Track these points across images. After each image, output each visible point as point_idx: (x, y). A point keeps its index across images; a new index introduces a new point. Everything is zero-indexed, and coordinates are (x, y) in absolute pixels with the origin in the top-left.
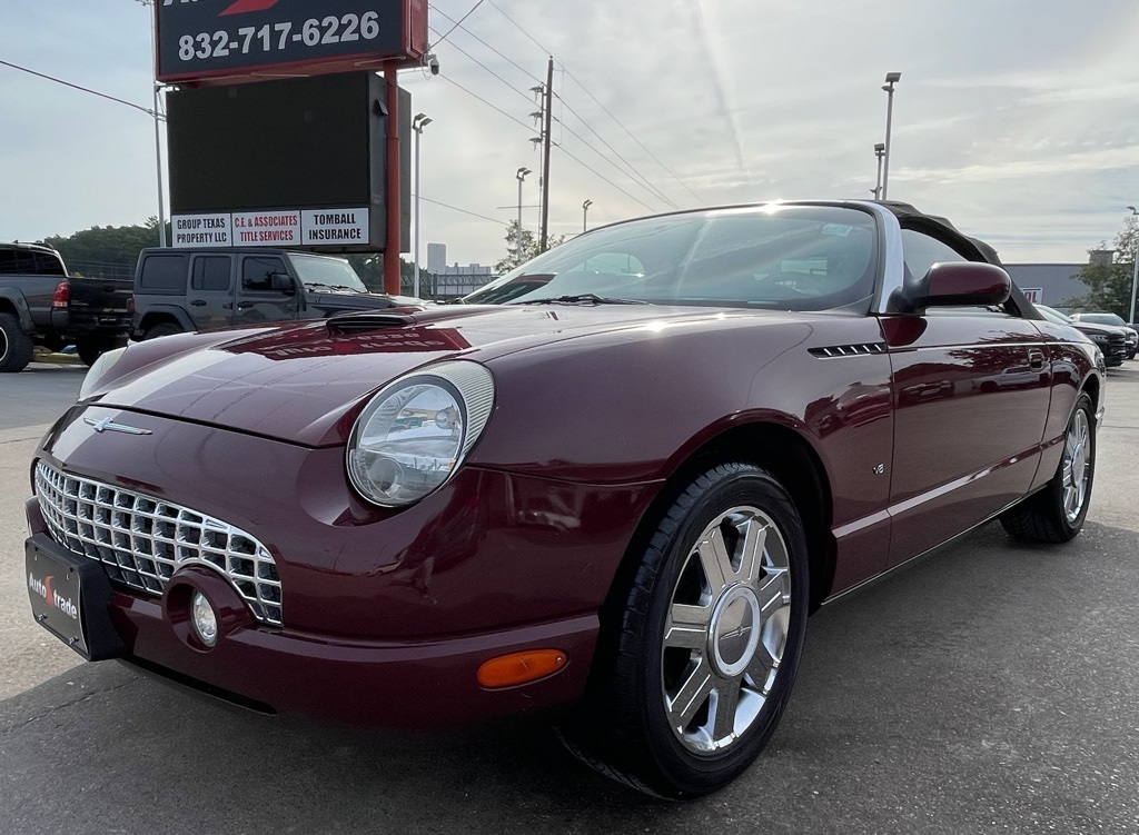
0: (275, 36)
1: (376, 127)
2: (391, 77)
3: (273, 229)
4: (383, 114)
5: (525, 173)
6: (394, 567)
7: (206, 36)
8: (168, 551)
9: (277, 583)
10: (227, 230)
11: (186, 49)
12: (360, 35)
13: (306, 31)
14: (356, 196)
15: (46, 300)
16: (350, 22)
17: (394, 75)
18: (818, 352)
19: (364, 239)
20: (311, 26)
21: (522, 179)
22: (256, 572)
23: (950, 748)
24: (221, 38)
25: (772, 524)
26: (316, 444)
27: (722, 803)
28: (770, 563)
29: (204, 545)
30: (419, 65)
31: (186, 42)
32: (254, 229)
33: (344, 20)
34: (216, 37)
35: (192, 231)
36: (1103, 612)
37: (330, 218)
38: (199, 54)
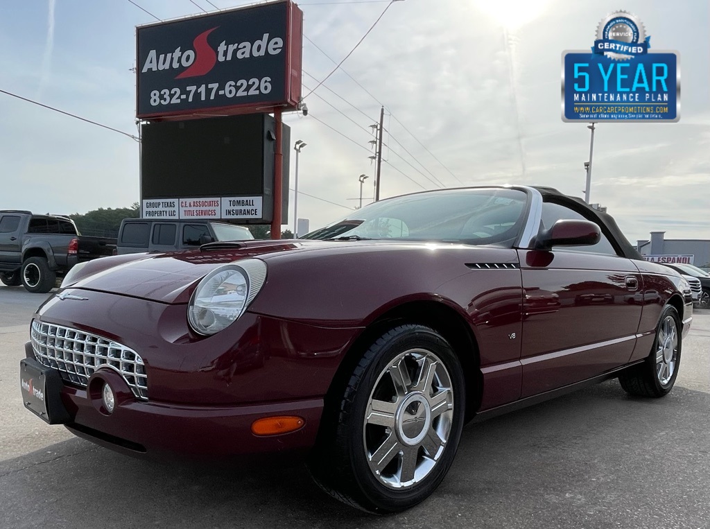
0: (208, 91)
1: (268, 147)
2: (278, 117)
3: (204, 208)
4: (273, 140)
5: (365, 178)
6: (211, 368)
7: (167, 91)
8: (92, 361)
9: (145, 376)
10: (176, 208)
11: (155, 99)
12: (260, 91)
13: (227, 88)
14: (255, 189)
15: (65, 250)
16: (254, 83)
17: (280, 116)
18: (473, 265)
19: (259, 216)
20: (230, 86)
21: (362, 182)
22: (135, 370)
23: (546, 496)
24: (176, 92)
25: (439, 361)
26: (171, 302)
27: (404, 518)
28: (440, 385)
29: (110, 357)
30: (295, 110)
31: (155, 95)
32: (192, 209)
33: (251, 82)
34: (172, 92)
35: (155, 209)
36: (667, 433)
37: (239, 202)
38: (162, 102)
